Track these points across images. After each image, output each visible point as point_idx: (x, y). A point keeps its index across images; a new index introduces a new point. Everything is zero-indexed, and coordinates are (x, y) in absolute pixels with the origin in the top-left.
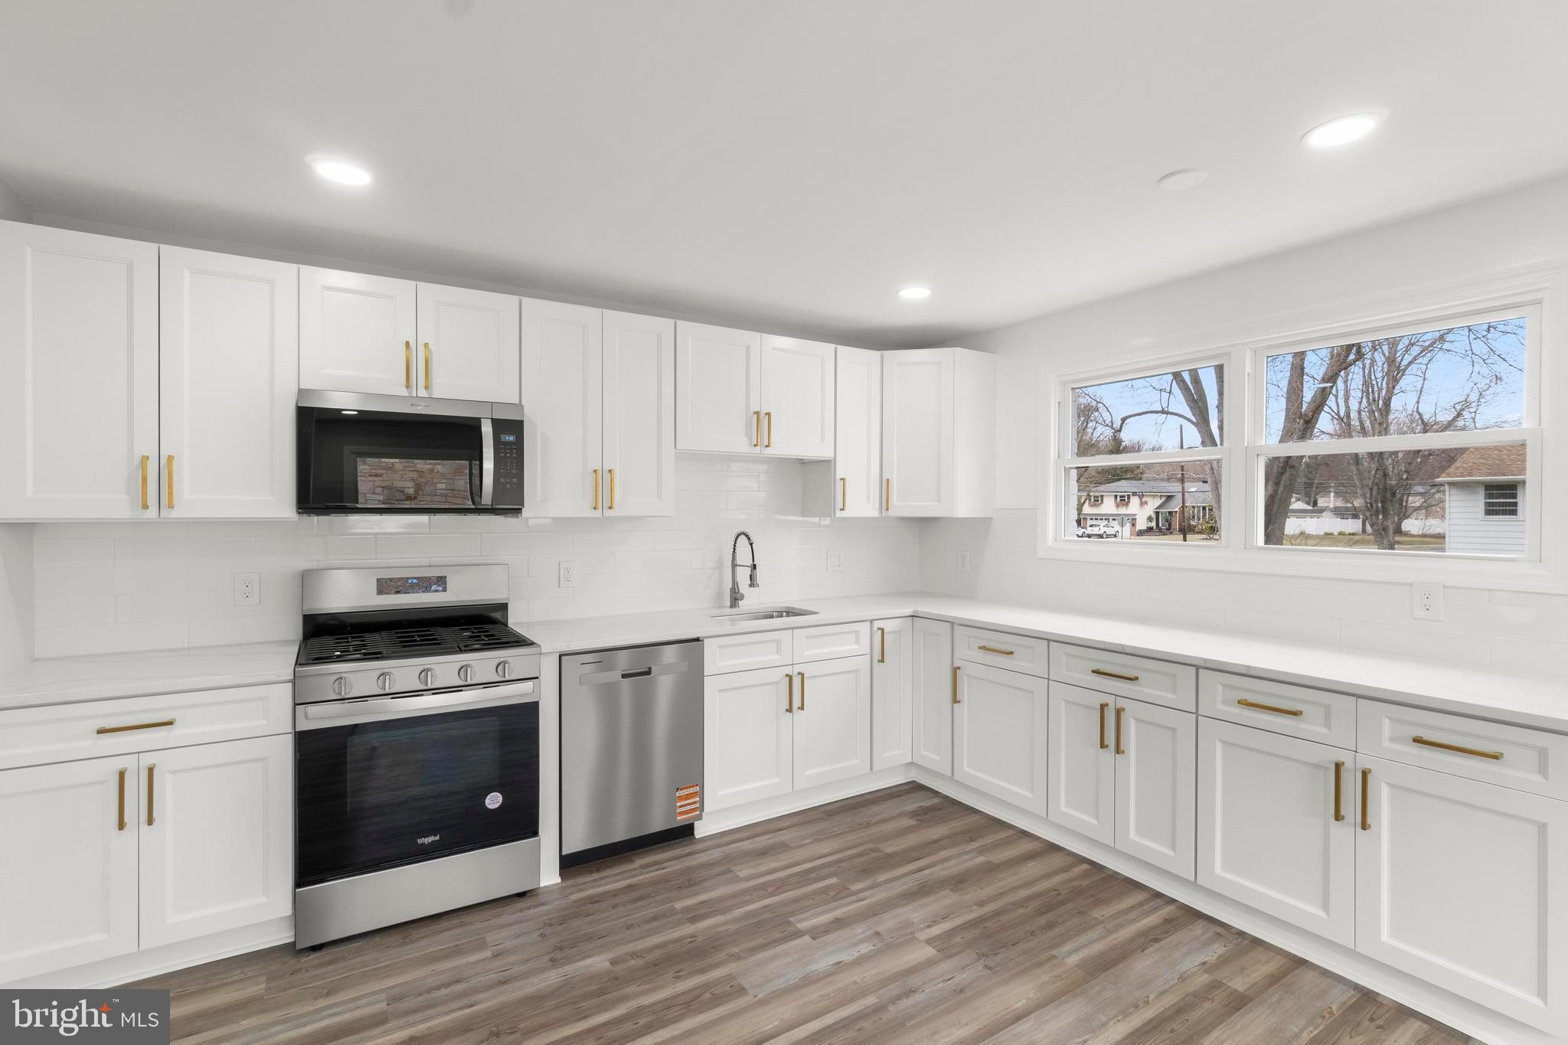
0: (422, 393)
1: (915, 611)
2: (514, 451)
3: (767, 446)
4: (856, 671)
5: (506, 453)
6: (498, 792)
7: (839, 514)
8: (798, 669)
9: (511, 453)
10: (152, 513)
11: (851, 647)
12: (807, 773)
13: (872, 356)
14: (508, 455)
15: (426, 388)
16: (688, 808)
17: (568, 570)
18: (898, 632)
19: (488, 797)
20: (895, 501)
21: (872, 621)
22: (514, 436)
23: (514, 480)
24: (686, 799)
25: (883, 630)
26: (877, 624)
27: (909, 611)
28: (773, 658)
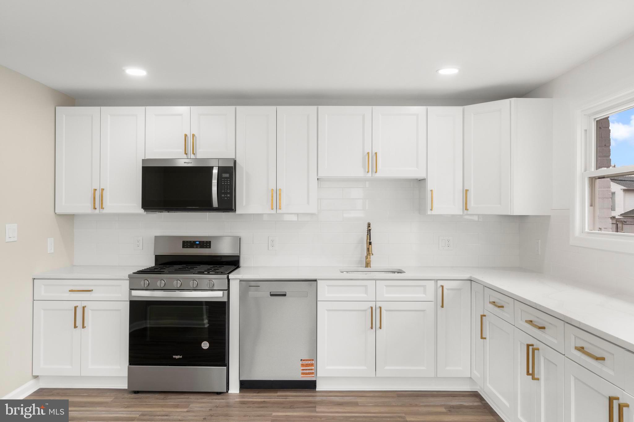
0: (193, 156)
1: (471, 277)
2: (228, 181)
3: (376, 172)
4: (424, 311)
5: (224, 182)
6: (207, 342)
7: (429, 212)
8: (379, 304)
9: (227, 183)
10: (97, 211)
11: (421, 296)
12: (387, 368)
13: (457, 110)
14: (226, 183)
15: (194, 154)
16: (308, 371)
17: (273, 241)
18: (459, 289)
19: (203, 343)
20: (472, 204)
21: (437, 280)
22: (229, 174)
23: (228, 195)
24: (306, 366)
25: (442, 287)
26: (440, 283)
27: (467, 276)
28: (362, 295)
